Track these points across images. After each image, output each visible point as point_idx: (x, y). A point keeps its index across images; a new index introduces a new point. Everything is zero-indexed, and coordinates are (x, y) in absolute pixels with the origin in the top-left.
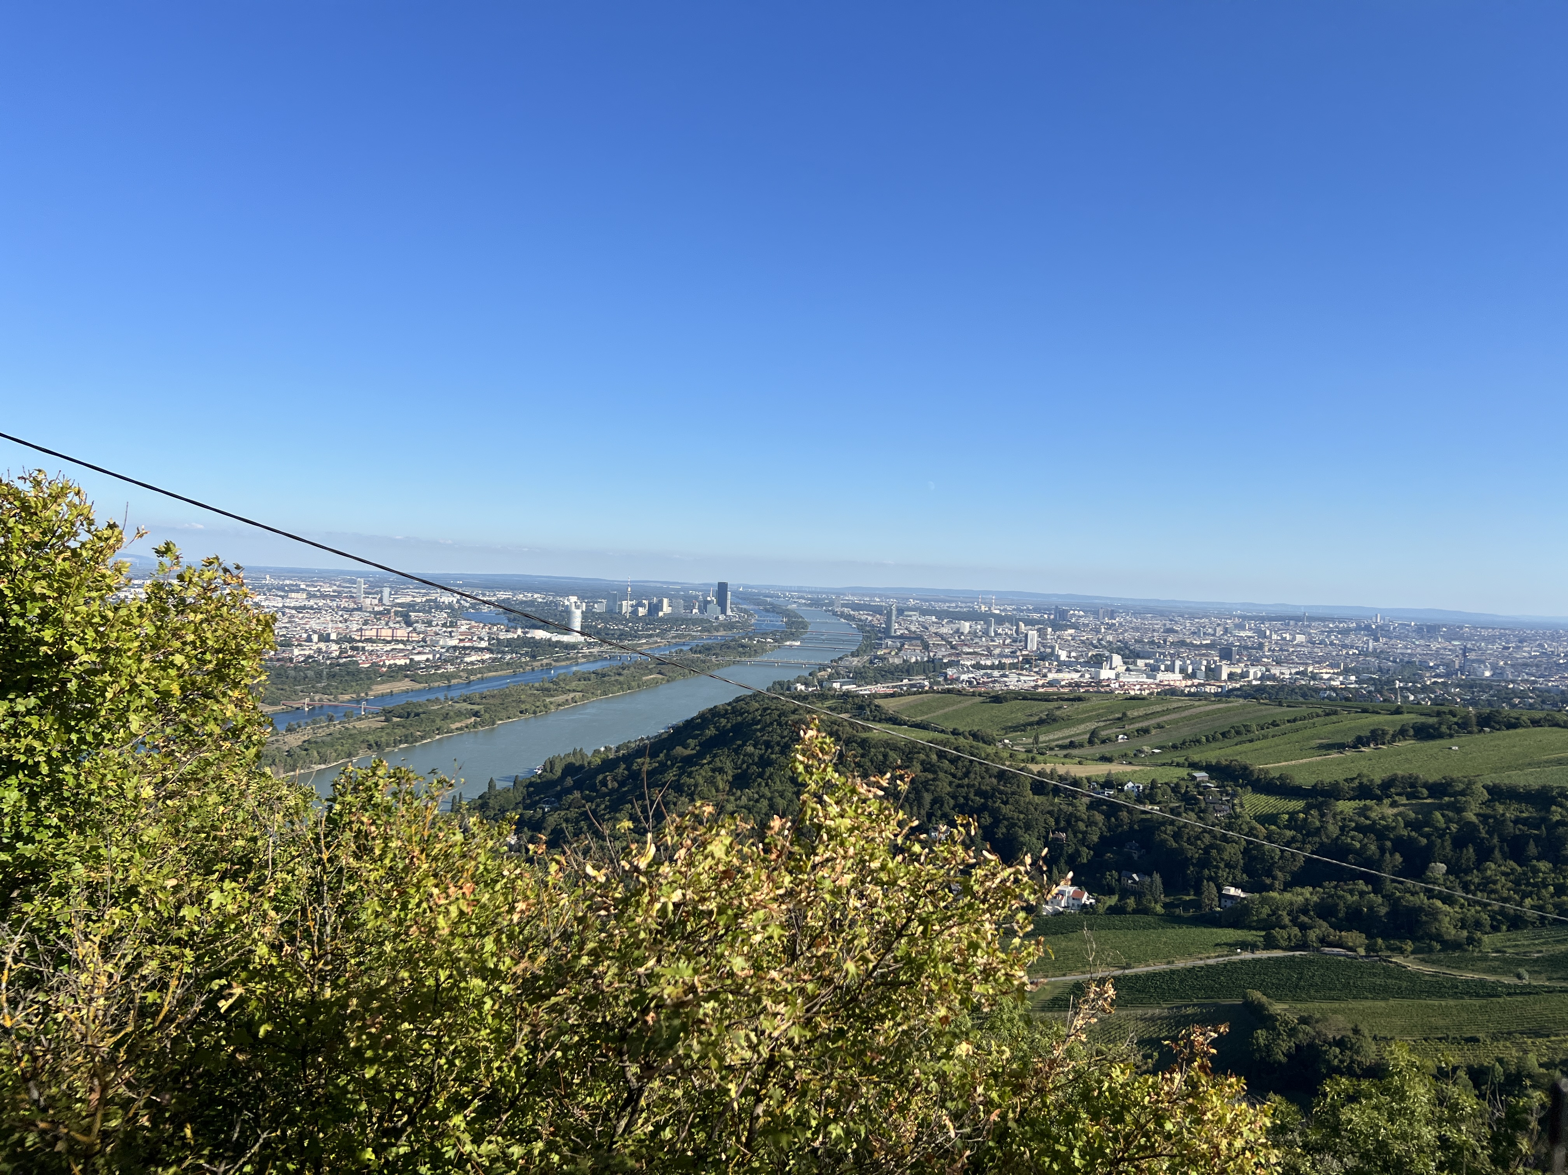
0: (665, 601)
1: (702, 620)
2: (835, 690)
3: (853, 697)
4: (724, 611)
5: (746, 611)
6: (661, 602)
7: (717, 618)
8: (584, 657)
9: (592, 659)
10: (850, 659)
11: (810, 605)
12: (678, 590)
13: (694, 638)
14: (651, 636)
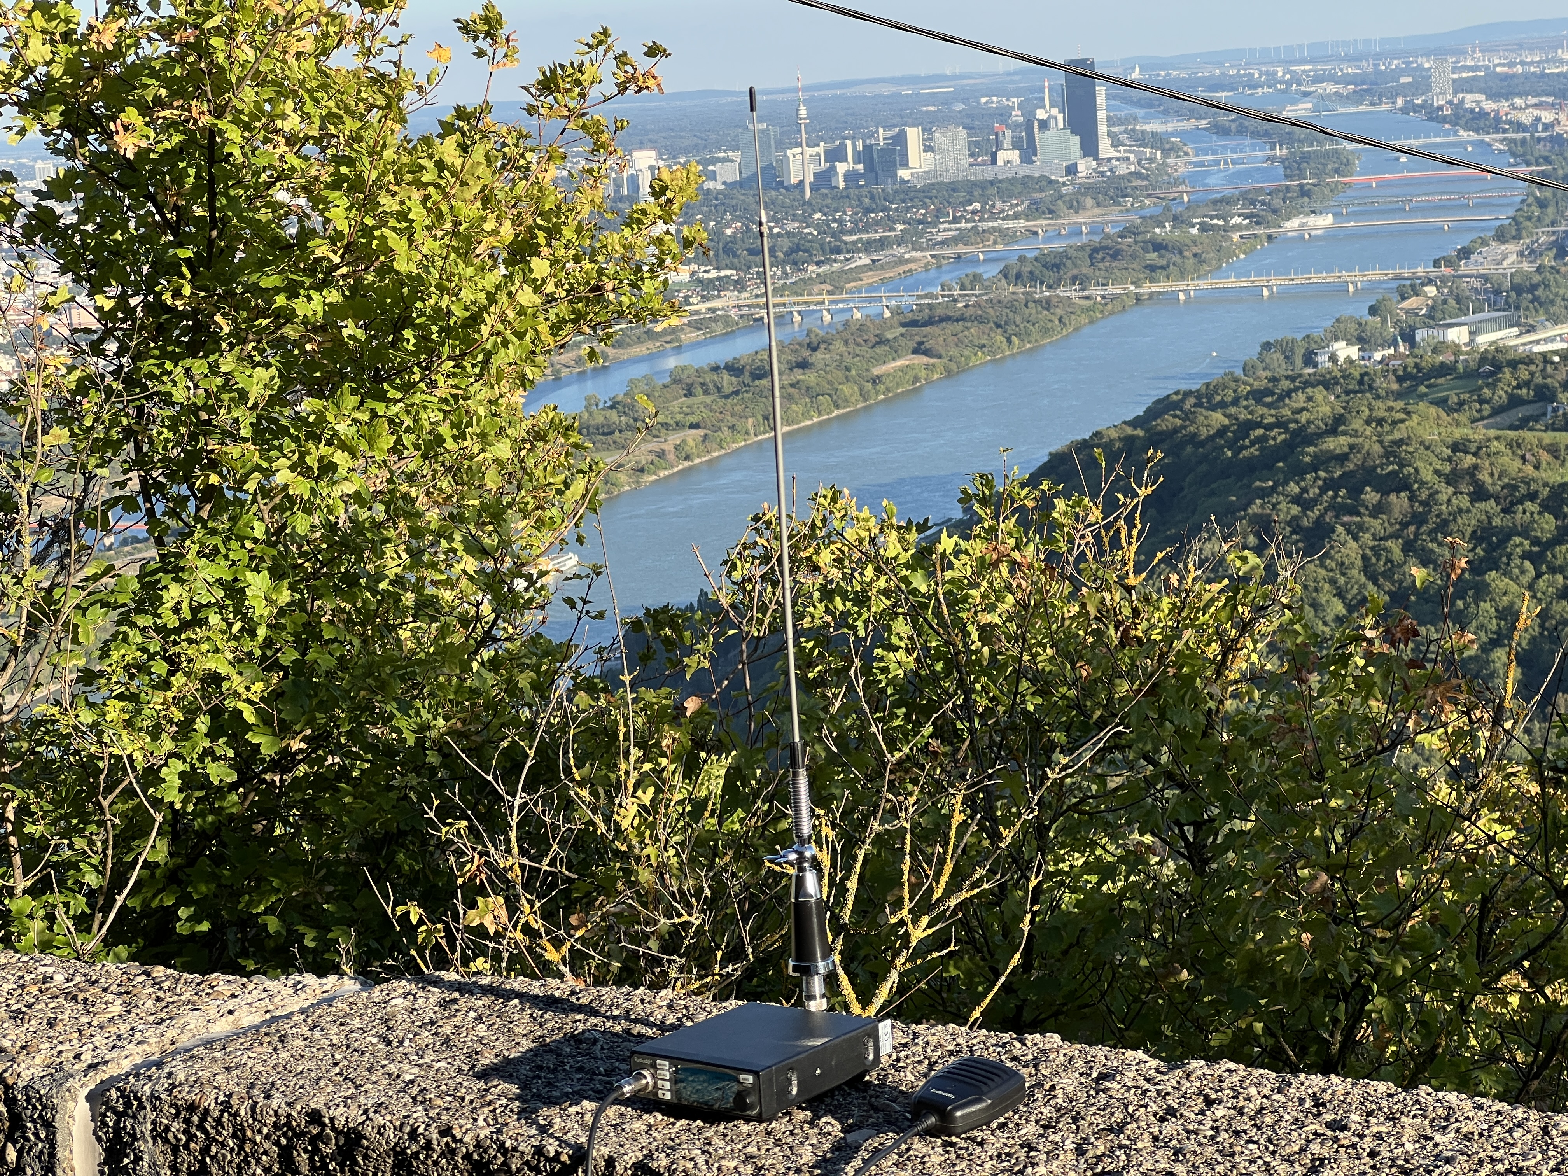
0: (913, 135)
1: (1027, 183)
2: (1456, 349)
3: (1514, 364)
4: (1090, 148)
5: (1157, 141)
6: (900, 139)
7: (1071, 170)
8: (696, 325)
9: (719, 329)
10: (1496, 249)
11: (1357, 97)
12: (946, 100)
13: (1007, 236)
14: (883, 244)
